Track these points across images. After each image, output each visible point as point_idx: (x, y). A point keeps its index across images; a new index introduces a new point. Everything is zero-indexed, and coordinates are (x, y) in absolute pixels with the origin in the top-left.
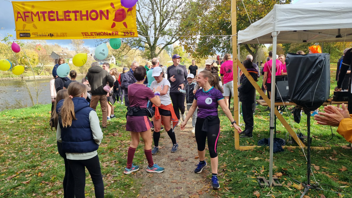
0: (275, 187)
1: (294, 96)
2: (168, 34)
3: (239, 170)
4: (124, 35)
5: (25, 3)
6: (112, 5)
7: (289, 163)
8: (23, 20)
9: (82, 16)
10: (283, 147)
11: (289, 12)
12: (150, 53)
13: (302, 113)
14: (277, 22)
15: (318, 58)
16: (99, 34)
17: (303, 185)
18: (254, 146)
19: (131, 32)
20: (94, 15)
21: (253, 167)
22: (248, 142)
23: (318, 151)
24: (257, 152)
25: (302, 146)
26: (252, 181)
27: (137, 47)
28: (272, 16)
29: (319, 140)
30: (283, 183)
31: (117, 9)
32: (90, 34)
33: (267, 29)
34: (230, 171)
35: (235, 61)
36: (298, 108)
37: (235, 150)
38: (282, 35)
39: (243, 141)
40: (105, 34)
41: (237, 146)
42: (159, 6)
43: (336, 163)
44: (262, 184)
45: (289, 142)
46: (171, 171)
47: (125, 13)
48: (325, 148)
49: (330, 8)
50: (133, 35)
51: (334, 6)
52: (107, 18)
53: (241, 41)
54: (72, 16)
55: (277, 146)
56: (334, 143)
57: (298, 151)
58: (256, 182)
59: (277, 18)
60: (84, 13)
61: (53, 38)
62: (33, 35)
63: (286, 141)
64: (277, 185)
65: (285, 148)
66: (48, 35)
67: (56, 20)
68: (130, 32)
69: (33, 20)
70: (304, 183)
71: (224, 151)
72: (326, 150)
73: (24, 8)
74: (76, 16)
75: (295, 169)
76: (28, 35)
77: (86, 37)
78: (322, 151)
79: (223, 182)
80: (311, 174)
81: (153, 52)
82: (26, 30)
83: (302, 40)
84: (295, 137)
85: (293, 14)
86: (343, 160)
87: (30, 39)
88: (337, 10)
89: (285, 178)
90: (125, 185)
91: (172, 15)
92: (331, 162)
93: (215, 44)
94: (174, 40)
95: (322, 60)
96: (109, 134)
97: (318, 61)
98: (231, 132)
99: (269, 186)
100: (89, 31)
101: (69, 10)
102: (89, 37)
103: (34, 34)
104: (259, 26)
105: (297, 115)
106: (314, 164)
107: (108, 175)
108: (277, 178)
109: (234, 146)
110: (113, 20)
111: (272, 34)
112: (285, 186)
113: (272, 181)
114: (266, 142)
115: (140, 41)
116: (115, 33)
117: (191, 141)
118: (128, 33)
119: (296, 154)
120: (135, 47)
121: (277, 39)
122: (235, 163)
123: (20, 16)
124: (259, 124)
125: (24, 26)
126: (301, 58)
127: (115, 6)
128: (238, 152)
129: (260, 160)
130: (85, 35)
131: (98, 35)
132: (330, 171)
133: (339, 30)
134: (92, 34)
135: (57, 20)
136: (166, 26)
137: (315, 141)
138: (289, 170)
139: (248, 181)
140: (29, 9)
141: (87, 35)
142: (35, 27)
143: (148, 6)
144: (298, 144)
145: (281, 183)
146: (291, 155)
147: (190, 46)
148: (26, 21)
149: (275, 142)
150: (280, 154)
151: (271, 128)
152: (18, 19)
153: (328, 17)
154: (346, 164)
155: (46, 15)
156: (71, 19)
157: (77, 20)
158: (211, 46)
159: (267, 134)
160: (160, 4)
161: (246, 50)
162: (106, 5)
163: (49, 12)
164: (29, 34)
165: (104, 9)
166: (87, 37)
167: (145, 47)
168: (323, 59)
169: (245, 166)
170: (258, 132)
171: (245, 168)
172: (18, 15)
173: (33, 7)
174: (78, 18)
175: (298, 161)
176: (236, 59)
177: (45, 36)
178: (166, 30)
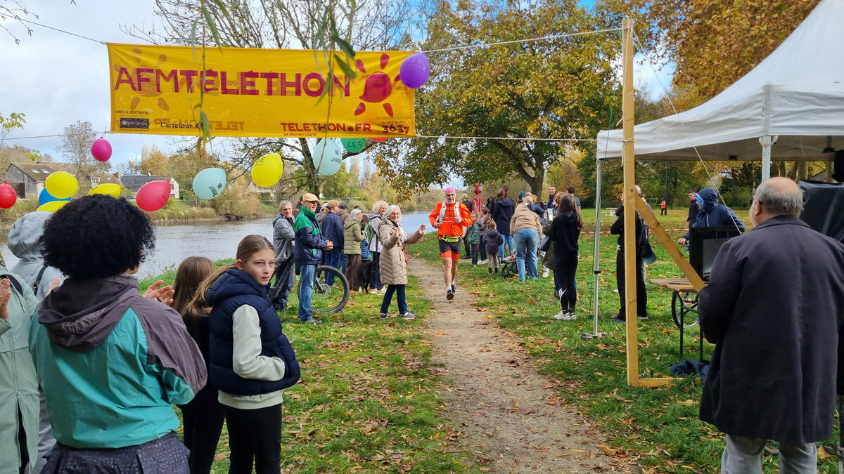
4: (384, 132)
5: (141, 48)
6: (359, 63)
8: (134, 89)
9: (284, 84)
11: (795, 98)
14: (772, 117)
16: (324, 128)
18: (669, 379)
19: (401, 126)
20: (314, 85)
22: (649, 371)
31: (369, 73)
32: (301, 127)
35: (629, 194)
40: (337, 128)
47: (390, 84)
50: (404, 133)
52: (346, 93)
59: (771, 109)
60: (291, 78)
62: (157, 123)
67: (220, 91)
68: (398, 126)
69: (159, 90)
73: (138, 60)
74: (270, 85)
76: (144, 124)
77: (290, 132)
82: (140, 112)
85: (803, 102)
100: (301, 120)
101: (254, 71)
102: (298, 133)
103: (158, 121)
110: (361, 98)
111: (761, 141)
116: (362, 126)
118: (394, 128)
123: (127, 79)
125: (136, 102)
126: (835, 190)
127: (366, 66)
128: (641, 391)
130: (290, 127)
131: (320, 130)
133: (829, 138)
134: (305, 128)
135: (223, 93)
140: (153, 63)
141: (295, 128)
142: (163, 105)
147: (388, 162)
148: (140, 89)
152: (121, 84)
155: (195, 79)
156: (257, 91)
157: (285, 95)
163: (205, 74)
165: (340, 73)
166: (293, 132)
172: (120, 76)
174: (274, 89)
177: (189, 126)
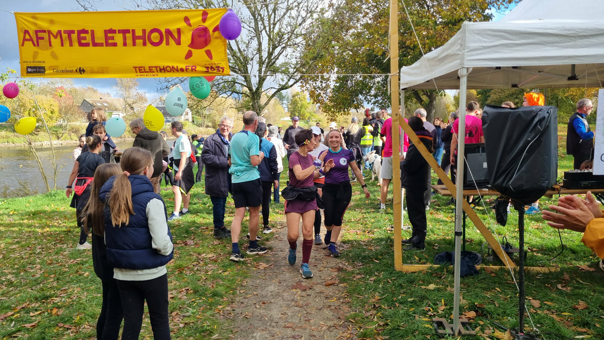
0: (463, 336)
1: (496, 179)
2: (282, 72)
3: (402, 306)
4: (206, 72)
5: (38, 16)
6: (187, 20)
7: (487, 295)
8: (34, 45)
9: (135, 38)
10: (478, 267)
11: (488, 35)
12: (251, 104)
13: (510, 208)
14: (467, 52)
15: (537, 113)
16: (163, 70)
17: (511, 333)
18: (428, 265)
19: (219, 67)
20: (155, 38)
21: (425, 302)
22: (417, 259)
23: (538, 273)
24: (433, 275)
25: (510, 265)
26: (424, 325)
27: (229, 93)
28: (460, 41)
29: (539, 255)
30: (478, 329)
31: (195, 27)
32: (147, 69)
33: (450, 65)
34: (386, 308)
35: (395, 118)
36: (503, 199)
37: (394, 272)
38: (476, 75)
39: (408, 256)
40: (173, 70)
41: (399, 265)
42: (266, 23)
43: (569, 296)
44: (440, 331)
45: (488, 258)
46: (283, 308)
47: (209, 35)
48: (549, 269)
49: (558, 28)
50: (221, 72)
51: (565, 25)
52: (178, 43)
53: (407, 84)
54: (119, 38)
55: (468, 265)
56: (565, 260)
57: (504, 275)
58: (431, 327)
59: (467, 45)
60: (139, 33)
61: (83, 76)
62: (50, 69)
63: (483, 257)
64: (468, 332)
65: (481, 269)
66: (76, 71)
67: (91, 45)
68: (216, 67)
69: (50, 45)
70: (514, 330)
71: (376, 273)
72: (550, 272)
73: (35, 24)
74: (125, 38)
75: (497, 305)
76: (41, 70)
77: (140, 74)
78: (544, 274)
79: (374, 326)
80: (525, 314)
81: (256, 102)
82: (39, 62)
83: (509, 83)
84: (499, 250)
85: (495, 38)
86: (581, 291)
87: (44, 76)
88: (569, 32)
89: (481, 320)
90: (203, 331)
91: (289, 39)
92: (561, 293)
93: (362, 89)
94: (292, 82)
95: (544, 118)
96: (178, 242)
97: (536, 119)
98: (388, 241)
99: (453, 335)
100: (146, 64)
101: (113, 29)
102: (145, 74)
104: (437, 59)
105: (501, 211)
106: (531, 296)
107: (174, 314)
108: (466, 320)
109: (393, 265)
110: (189, 46)
111: (459, 73)
112: (481, 336)
113: (458, 327)
114: (449, 258)
115: (234, 82)
116: (190, 68)
117: (318, 255)
118: (213, 68)
119: (500, 279)
120: (225, 92)
121: (468, 81)
122: (394, 294)
123: (29, 38)
124: (437, 227)
125: (36, 54)
126: (509, 113)
127: (192, 21)
128: (401, 274)
129: (438, 290)
130: (140, 70)
131: (161, 72)
132: (558, 308)
133: (573, 66)
134: (150, 70)
135: (93, 46)
136: (280, 57)
137: (532, 258)
138: (489, 307)
139: (416, 326)
140: (45, 25)
141: (143, 70)
142: (54, 56)
143: (248, 24)
144: (502, 262)
145: (473, 330)
146: (491, 281)
147: (320, 93)
148: (38, 45)
149: (464, 259)
150: (472, 280)
151: (457, 234)
152: (25, 42)
153: (554, 45)
154: (586, 296)
155: (74, 36)
156: (116, 43)
157: (126, 46)
158: (355, 93)
159: (449, 245)
160: (269, 20)
161: (414, 100)
162: (176, 21)
163: (80, 32)
164: (44, 68)
165: (173, 28)
166: (143, 74)
167: (241, 93)
168: (547, 115)
169: (412, 299)
170: (435, 240)
171: (411, 302)
172: (25, 36)
173: (52, 22)
174: (128, 41)
175: (503, 292)
176: (397, 115)
177: (71, 72)
178: (278, 66)
